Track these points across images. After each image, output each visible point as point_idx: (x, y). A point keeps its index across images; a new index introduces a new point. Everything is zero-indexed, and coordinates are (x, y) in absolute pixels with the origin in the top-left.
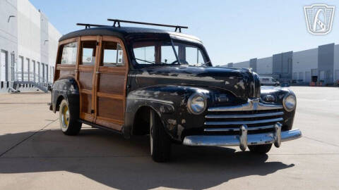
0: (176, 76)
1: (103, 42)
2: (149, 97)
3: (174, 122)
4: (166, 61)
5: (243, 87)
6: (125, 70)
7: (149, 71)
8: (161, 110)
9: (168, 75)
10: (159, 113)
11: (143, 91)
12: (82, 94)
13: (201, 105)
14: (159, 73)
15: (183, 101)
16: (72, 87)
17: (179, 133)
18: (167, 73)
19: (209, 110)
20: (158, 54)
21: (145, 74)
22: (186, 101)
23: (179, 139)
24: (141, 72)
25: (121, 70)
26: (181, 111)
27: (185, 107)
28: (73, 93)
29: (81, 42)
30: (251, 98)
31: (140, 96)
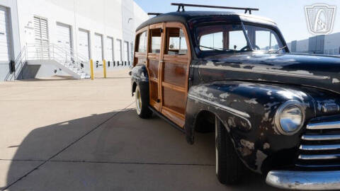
0: (251, 68)
1: (167, 28)
2: (213, 101)
3: (251, 145)
4: (235, 47)
6: (187, 59)
7: (214, 61)
8: (230, 122)
9: (239, 67)
10: (226, 126)
11: (206, 89)
12: (152, 82)
13: (297, 120)
14: (227, 63)
15: (267, 115)
16: (143, 74)
17: (259, 162)
18: (237, 64)
19: (309, 127)
20: (226, 40)
21: (210, 65)
22: (272, 115)
23: (259, 171)
24: (205, 62)
25: (183, 59)
26: (262, 130)
27: (269, 124)
28: (143, 80)
29: (150, 30)
31: (201, 96)
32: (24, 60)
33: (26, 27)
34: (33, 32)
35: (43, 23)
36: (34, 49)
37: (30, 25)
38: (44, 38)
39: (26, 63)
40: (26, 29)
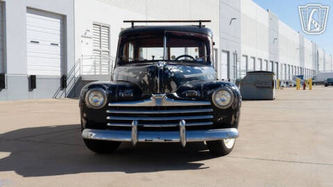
4: (153, 57)
5: (147, 83)
19: (110, 105)
30: (154, 94)
32: (77, 75)
33: (82, 37)
34: (90, 41)
35: (104, 30)
36: (91, 62)
37: (89, 34)
38: (103, 49)
39: (80, 78)
40: (83, 39)
